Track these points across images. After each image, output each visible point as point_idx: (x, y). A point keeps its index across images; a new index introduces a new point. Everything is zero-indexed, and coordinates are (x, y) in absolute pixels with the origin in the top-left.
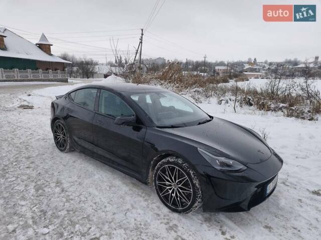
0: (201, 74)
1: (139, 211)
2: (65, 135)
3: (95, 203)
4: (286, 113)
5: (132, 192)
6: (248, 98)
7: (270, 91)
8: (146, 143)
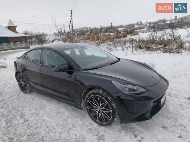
0: (110, 34)
1: (78, 128)
2: (25, 83)
3: (47, 127)
4: (163, 51)
5: (72, 115)
6: (140, 45)
7: (152, 39)
8: (77, 82)
